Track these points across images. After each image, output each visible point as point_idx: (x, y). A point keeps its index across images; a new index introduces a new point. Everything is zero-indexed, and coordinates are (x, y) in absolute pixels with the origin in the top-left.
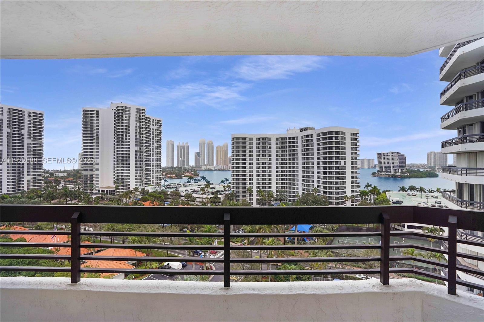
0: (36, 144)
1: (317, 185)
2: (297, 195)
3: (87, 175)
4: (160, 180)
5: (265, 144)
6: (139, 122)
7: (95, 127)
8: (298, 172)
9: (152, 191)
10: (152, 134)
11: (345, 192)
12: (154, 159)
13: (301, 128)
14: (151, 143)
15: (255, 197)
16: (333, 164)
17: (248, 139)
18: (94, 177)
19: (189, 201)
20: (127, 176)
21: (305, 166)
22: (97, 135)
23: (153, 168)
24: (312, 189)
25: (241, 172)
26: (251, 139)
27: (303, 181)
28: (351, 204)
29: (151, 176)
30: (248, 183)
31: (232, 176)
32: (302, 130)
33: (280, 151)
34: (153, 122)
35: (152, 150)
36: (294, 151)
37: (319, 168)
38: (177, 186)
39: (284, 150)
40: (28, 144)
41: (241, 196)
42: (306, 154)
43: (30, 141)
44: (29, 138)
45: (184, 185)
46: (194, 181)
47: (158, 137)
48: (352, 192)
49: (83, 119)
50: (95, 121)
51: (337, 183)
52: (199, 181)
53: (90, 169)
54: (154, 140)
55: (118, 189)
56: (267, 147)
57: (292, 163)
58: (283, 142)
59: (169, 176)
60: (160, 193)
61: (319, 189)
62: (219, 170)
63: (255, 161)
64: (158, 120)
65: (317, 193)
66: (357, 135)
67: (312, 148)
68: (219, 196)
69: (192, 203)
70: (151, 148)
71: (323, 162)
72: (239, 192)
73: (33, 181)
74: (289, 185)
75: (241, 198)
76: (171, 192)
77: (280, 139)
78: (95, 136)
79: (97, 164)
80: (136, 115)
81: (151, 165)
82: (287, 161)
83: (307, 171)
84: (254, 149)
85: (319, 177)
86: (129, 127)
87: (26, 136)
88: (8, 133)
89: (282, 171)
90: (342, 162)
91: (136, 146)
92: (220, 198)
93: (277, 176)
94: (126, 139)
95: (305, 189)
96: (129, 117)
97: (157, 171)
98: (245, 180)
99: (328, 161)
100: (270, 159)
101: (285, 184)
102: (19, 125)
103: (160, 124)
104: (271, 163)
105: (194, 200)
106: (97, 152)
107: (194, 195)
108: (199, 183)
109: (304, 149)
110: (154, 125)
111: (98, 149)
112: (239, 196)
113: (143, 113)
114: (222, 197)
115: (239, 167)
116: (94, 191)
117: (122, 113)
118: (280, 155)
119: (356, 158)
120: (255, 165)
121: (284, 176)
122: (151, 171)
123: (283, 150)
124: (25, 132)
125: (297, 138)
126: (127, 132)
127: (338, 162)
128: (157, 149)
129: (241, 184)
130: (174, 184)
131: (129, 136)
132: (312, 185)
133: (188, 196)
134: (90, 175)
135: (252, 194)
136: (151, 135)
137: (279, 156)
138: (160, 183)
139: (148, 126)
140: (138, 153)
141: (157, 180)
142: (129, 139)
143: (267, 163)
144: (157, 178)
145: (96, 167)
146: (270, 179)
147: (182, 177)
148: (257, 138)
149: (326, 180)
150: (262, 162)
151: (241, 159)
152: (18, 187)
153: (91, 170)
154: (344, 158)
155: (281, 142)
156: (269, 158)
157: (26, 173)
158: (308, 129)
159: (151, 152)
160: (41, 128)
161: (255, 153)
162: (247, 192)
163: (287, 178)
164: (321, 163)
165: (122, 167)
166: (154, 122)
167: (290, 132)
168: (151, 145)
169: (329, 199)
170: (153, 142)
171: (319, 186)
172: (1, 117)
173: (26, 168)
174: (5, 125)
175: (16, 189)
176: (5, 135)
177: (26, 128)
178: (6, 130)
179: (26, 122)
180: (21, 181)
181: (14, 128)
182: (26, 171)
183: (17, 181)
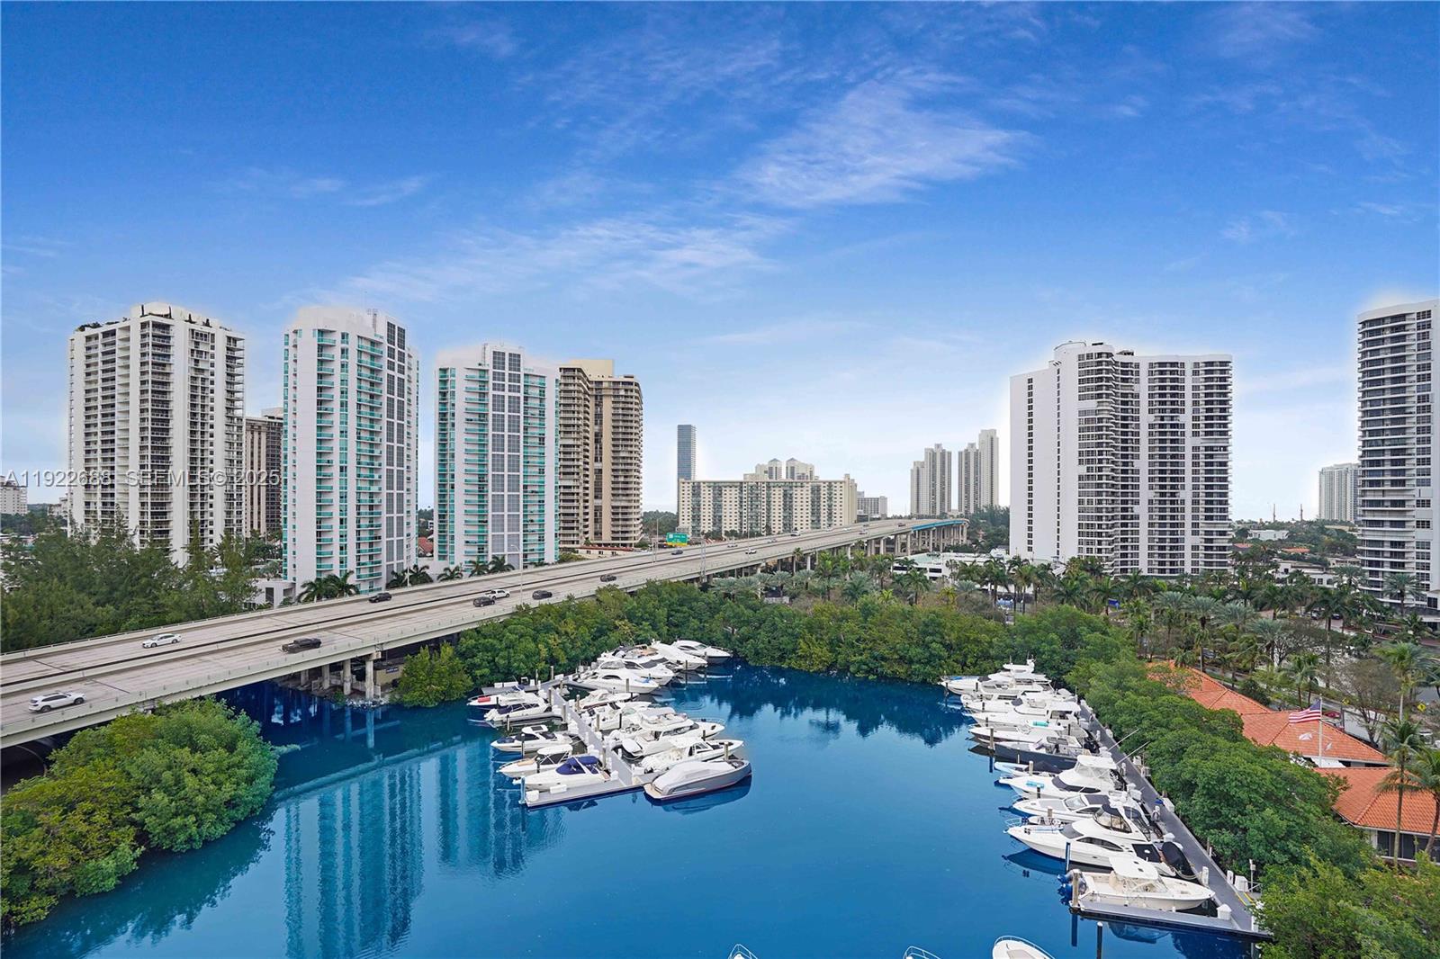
0: (1211, 448)
3: (1381, 543)
7: (1412, 373)
18: (1411, 549)
22: (1424, 398)
40: (1195, 448)
43: (1198, 441)
44: (1196, 434)
53: (1391, 521)
73: (1207, 548)
79: (1423, 503)
87: (1189, 430)
88: (1151, 426)
102: (1173, 403)
106: (1424, 461)
124: (1186, 419)
134: (1393, 544)
145: (1421, 514)
152: (1172, 563)
153: (1396, 524)
157: (1188, 528)
160: (1225, 402)
172: (1136, 389)
173: (1188, 513)
174: (1144, 407)
175: (1168, 567)
176: (1144, 431)
177: (1189, 407)
178: (1146, 418)
179: (1188, 392)
180: (1177, 548)
181: (1164, 411)
182: (1188, 521)
183: (1168, 548)
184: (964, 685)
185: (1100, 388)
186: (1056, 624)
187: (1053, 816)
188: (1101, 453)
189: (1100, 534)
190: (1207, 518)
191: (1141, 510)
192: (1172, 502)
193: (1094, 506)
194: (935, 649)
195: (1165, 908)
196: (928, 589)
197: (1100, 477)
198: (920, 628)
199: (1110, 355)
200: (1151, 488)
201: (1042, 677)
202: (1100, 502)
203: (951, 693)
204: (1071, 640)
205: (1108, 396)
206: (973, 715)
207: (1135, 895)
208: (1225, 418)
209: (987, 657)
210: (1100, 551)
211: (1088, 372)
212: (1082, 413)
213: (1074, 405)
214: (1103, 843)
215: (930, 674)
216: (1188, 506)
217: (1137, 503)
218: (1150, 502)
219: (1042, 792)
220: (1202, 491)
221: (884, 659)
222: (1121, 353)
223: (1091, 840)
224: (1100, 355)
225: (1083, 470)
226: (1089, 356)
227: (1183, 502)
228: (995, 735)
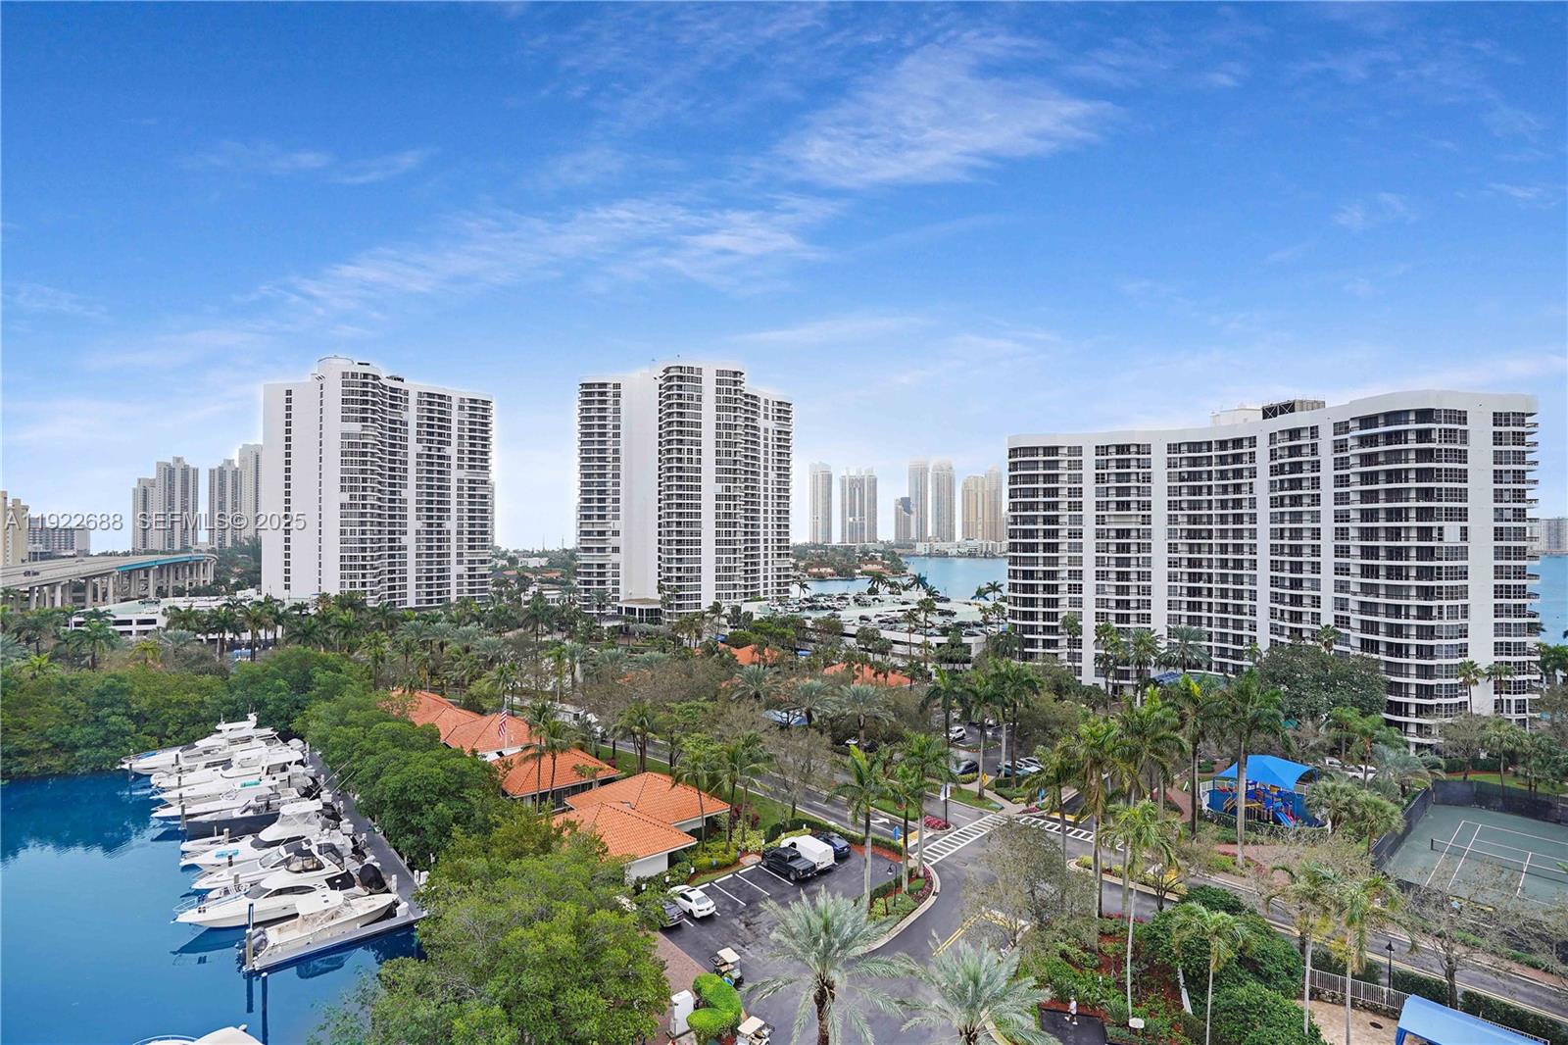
0: (474, 482)
1: (1336, 616)
2: (1250, 651)
3: (591, 566)
4: (787, 584)
5: (1128, 467)
6: (727, 409)
7: (610, 430)
8: (1254, 564)
9: (761, 616)
10: (762, 445)
11: (1463, 650)
12: (770, 519)
13: (1267, 404)
14: (762, 471)
15: (1089, 651)
16: (1407, 539)
17: (1066, 451)
18: (609, 569)
19: (870, 651)
20: (691, 570)
21: (1282, 546)
22: (616, 451)
23: (766, 548)
24: (1313, 632)
25: (1041, 561)
26: (1078, 450)
27: (1276, 598)
28: (1497, 697)
29: (762, 571)
30: (1066, 602)
31: (1010, 577)
32: (1269, 412)
33: (1184, 491)
34: (766, 409)
35: (762, 493)
36: (1237, 488)
37: (1342, 551)
38: (836, 605)
39: (1200, 487)
40: (460, 481)
41: (1040, 643)
42: (1287, 501)
43: (463, 474)
44: (460, 467)
45: (856, 600)
46: (888, 589)
47: (779, 454)
48: (1499, 648)
49: (582, 409)
50: (609, 414)
51: (1425, 612)
52: (906, 588)
53: (598, 548)
54: (770, 461)
55: (670, 606)
56: (1134, 477)
57: (1230, 534)
58: (1195, 458)
59: (815, 570)
60: (784, 623)
61: (1344, 631)
62: (972, 555)
63: (1089, 528)
64: (780, 403)
65: (1335, 647)
66: (1528, 420)
67: (1313, 479)
68: (965, 640)
69: (878, 658)
70: (762, 486)
71: (1361, 528)
72: (1032, 630)
73: (470, 577)
74: (1218, 612)
75: (1040, 650)
76: (816, 622)
77: (1184, 448)
78: (610, 455)
79: (616, 533)
80: (718, 391)
81: (762, 537)
82: (1213, 527)
83: (1291, 562)
84: (1089, 485)
85: (1342, 587)
86: (699, 425)
87: (454, 462)
88: (419, 456)
89: (1192, 563)
90: (1452, 530)
91: (718, 480)
92: (968, 646)
93: (1172, 577)
94: (690, 460)
95: (1282, 627)
96: (699, 399)
97: (779, 555)
98: (1054, 589)
99: (1382, 524)
100: (1146, 520)
101: (1205, 607)
102: (440, 435)
103: (788, 412)
104: (1148, 534)
105: (885, 648)
106: (616, 501)
107: (886, 634)
108: (905, 595)
109: (1282, 481)
110: (770, 417)
111: (617, 492)
112: (1032, 643)
113: (735, 382)
114: (975, 643)
115: (1033, 547)
116: (609, 611)
117: (680, 387)
118: (1185, 505)
119: (1520, 515)
120: (1089, 541)
121: (1200, 579)
122: (762, 556)
123: (1194, 487)
124: (451, 451)
125: (1253, 441)
126: (692, 443)
127: (1431, 528)
128: (779, 490)
129: (1040, 602)
130: (829, 596)
131: (699, 452)
132: (1313, 613)
133: (867, 636)
134: (601, 566)
135: (1079, 637)
136: (762, 448)
137: (1181, 509)
138: (787, 591)
139: (753, 420)
140: (724, 502)
141: (779, 584)
142: (699, 461)
143: (1134, 534)
144: (779, 577)
145: (614, 541)
146: (1148, 590)
147: (854, 574)
148: (1097, 447)
149: (1376, 600)
150: (1118, 530)
151: (1040, 520)
152: (439, 593)
153: (600, 550)
154: (1463, 514)
155: (1187, 458)
156: (1143, 516)
157: (453, 558)
158: (1297, 407)
159: (762, 500)
160: (486, 439)
161: (1089, 499)
162: (1060, 630)
163: (1210, 585)
164: (1353, 533)
165: (679, 542)
166: (770, 410)
167: (1225, 421)
168: (762, 478)
169: (1387, 672)
170: (766, 468)
171: (1342, 621)
172: (405, 416)
173: (454, 543)
174: (412, 436)
175: (435, 597)
176: (412, 460)
177: (454, 440)
178: (414, 448)
179: (454, 425)
180: (443, 578)
181: (431, 441)
182: (454, 551)
183: (435, 578)
184: (158, 763)
185: (365, 410)
186: (287, 668)
187: (241, 881)
188: (364, 480)
189: (364, 567)
190: (470, 547)
191: (409, 540)
192: (439, 533)
193: (357, 536)
194: (114, 724)
195: (347, 929)
196: (113, 647)
197: (364, 506)
198: (91, 700)
199: (376, 378)
200: (418, 518)
201: (268, 731)
202: (364, 532)
203: (138, 776)
204: (304, 684)
205: (374, 420)
206: (163, 796)
207: (320, 928)
208: (486, 453)
209: (195, 719)
210: (364, 584)
211: (352, 393)
212: (345, 435)
213: (336, 428)
214: (292, 890)
215: (107, 757)
216: (454, 537)
217: (405, 533)
218: (418, 532)
219: (234, 859)
220: (466, 521)
221: (22, 753)
222: (390, 378)
223: (280, 892)
224: (366, 376)
225: (345, 497)
226: (354, 375)
227: (449, 532)
228: (188, 811)
